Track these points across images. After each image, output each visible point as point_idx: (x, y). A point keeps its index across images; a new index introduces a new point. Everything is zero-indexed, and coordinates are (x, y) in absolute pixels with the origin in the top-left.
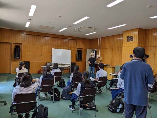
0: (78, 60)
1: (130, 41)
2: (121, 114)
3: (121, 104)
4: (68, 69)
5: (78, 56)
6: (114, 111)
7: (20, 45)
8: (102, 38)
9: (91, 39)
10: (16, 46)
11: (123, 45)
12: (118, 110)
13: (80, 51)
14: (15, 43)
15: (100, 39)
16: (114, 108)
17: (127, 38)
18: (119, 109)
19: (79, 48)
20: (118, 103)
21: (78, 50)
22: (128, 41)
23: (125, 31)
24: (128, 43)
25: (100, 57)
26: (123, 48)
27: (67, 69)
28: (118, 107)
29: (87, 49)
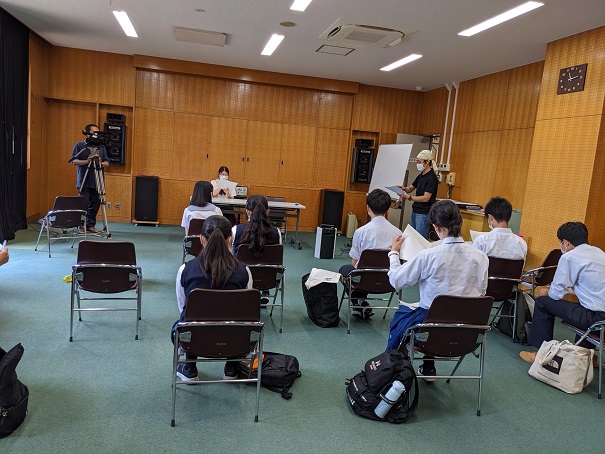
0: (356, 181)
1: (572, 91)
2: (393, 425)
3: (402, 382)
4: (297, 216)
5: (358, 163)
6: (363, 409)
7: (126, 114)
8: (463, 84)
9: (419, 89)
10: (110, 116)
11: (540, 114)
12: (381, 409)
13: (370, 142)
14: (109, 106)
15: (454, 90)
16: (364, 393)
17: (561, 77)
18: (388, 401)
19: (363, 129)
20: (388, 372)
21: (359, 137)
22: (560, 92)
23: (553, 46)
24: (562, 103)
25: (448, 172)
26: (538, 125)
27: (294, 213)
28: (384, 394)
29: (399, 136)
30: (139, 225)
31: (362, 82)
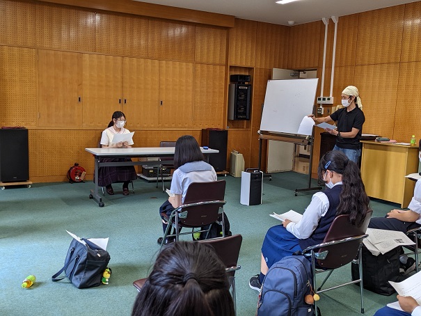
0: (236, 118)
5: (237, 100)
8: (342, 19)
9: (291, 23)
13: (244, 78)
15: (332, 24)
19: (238, 64)
21: (233, 73)
25: (331, 105)
29: (275, 71)
30: (7, 187)
31: (237, 15)
